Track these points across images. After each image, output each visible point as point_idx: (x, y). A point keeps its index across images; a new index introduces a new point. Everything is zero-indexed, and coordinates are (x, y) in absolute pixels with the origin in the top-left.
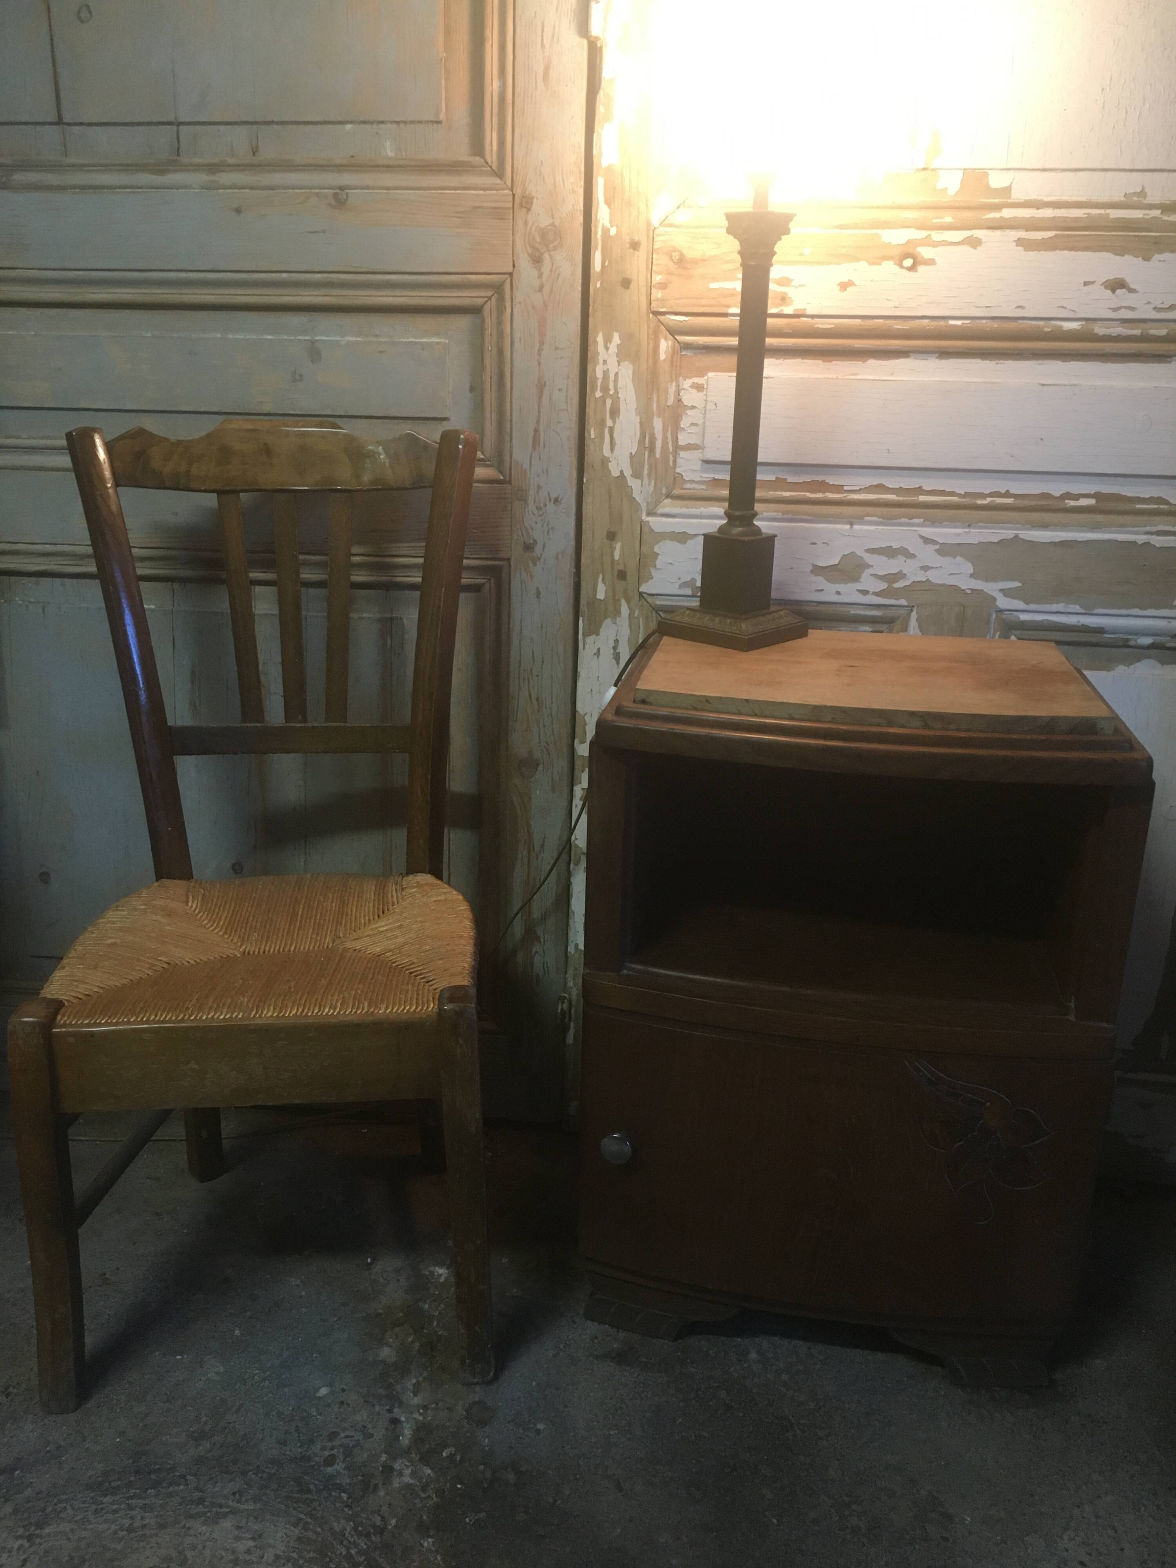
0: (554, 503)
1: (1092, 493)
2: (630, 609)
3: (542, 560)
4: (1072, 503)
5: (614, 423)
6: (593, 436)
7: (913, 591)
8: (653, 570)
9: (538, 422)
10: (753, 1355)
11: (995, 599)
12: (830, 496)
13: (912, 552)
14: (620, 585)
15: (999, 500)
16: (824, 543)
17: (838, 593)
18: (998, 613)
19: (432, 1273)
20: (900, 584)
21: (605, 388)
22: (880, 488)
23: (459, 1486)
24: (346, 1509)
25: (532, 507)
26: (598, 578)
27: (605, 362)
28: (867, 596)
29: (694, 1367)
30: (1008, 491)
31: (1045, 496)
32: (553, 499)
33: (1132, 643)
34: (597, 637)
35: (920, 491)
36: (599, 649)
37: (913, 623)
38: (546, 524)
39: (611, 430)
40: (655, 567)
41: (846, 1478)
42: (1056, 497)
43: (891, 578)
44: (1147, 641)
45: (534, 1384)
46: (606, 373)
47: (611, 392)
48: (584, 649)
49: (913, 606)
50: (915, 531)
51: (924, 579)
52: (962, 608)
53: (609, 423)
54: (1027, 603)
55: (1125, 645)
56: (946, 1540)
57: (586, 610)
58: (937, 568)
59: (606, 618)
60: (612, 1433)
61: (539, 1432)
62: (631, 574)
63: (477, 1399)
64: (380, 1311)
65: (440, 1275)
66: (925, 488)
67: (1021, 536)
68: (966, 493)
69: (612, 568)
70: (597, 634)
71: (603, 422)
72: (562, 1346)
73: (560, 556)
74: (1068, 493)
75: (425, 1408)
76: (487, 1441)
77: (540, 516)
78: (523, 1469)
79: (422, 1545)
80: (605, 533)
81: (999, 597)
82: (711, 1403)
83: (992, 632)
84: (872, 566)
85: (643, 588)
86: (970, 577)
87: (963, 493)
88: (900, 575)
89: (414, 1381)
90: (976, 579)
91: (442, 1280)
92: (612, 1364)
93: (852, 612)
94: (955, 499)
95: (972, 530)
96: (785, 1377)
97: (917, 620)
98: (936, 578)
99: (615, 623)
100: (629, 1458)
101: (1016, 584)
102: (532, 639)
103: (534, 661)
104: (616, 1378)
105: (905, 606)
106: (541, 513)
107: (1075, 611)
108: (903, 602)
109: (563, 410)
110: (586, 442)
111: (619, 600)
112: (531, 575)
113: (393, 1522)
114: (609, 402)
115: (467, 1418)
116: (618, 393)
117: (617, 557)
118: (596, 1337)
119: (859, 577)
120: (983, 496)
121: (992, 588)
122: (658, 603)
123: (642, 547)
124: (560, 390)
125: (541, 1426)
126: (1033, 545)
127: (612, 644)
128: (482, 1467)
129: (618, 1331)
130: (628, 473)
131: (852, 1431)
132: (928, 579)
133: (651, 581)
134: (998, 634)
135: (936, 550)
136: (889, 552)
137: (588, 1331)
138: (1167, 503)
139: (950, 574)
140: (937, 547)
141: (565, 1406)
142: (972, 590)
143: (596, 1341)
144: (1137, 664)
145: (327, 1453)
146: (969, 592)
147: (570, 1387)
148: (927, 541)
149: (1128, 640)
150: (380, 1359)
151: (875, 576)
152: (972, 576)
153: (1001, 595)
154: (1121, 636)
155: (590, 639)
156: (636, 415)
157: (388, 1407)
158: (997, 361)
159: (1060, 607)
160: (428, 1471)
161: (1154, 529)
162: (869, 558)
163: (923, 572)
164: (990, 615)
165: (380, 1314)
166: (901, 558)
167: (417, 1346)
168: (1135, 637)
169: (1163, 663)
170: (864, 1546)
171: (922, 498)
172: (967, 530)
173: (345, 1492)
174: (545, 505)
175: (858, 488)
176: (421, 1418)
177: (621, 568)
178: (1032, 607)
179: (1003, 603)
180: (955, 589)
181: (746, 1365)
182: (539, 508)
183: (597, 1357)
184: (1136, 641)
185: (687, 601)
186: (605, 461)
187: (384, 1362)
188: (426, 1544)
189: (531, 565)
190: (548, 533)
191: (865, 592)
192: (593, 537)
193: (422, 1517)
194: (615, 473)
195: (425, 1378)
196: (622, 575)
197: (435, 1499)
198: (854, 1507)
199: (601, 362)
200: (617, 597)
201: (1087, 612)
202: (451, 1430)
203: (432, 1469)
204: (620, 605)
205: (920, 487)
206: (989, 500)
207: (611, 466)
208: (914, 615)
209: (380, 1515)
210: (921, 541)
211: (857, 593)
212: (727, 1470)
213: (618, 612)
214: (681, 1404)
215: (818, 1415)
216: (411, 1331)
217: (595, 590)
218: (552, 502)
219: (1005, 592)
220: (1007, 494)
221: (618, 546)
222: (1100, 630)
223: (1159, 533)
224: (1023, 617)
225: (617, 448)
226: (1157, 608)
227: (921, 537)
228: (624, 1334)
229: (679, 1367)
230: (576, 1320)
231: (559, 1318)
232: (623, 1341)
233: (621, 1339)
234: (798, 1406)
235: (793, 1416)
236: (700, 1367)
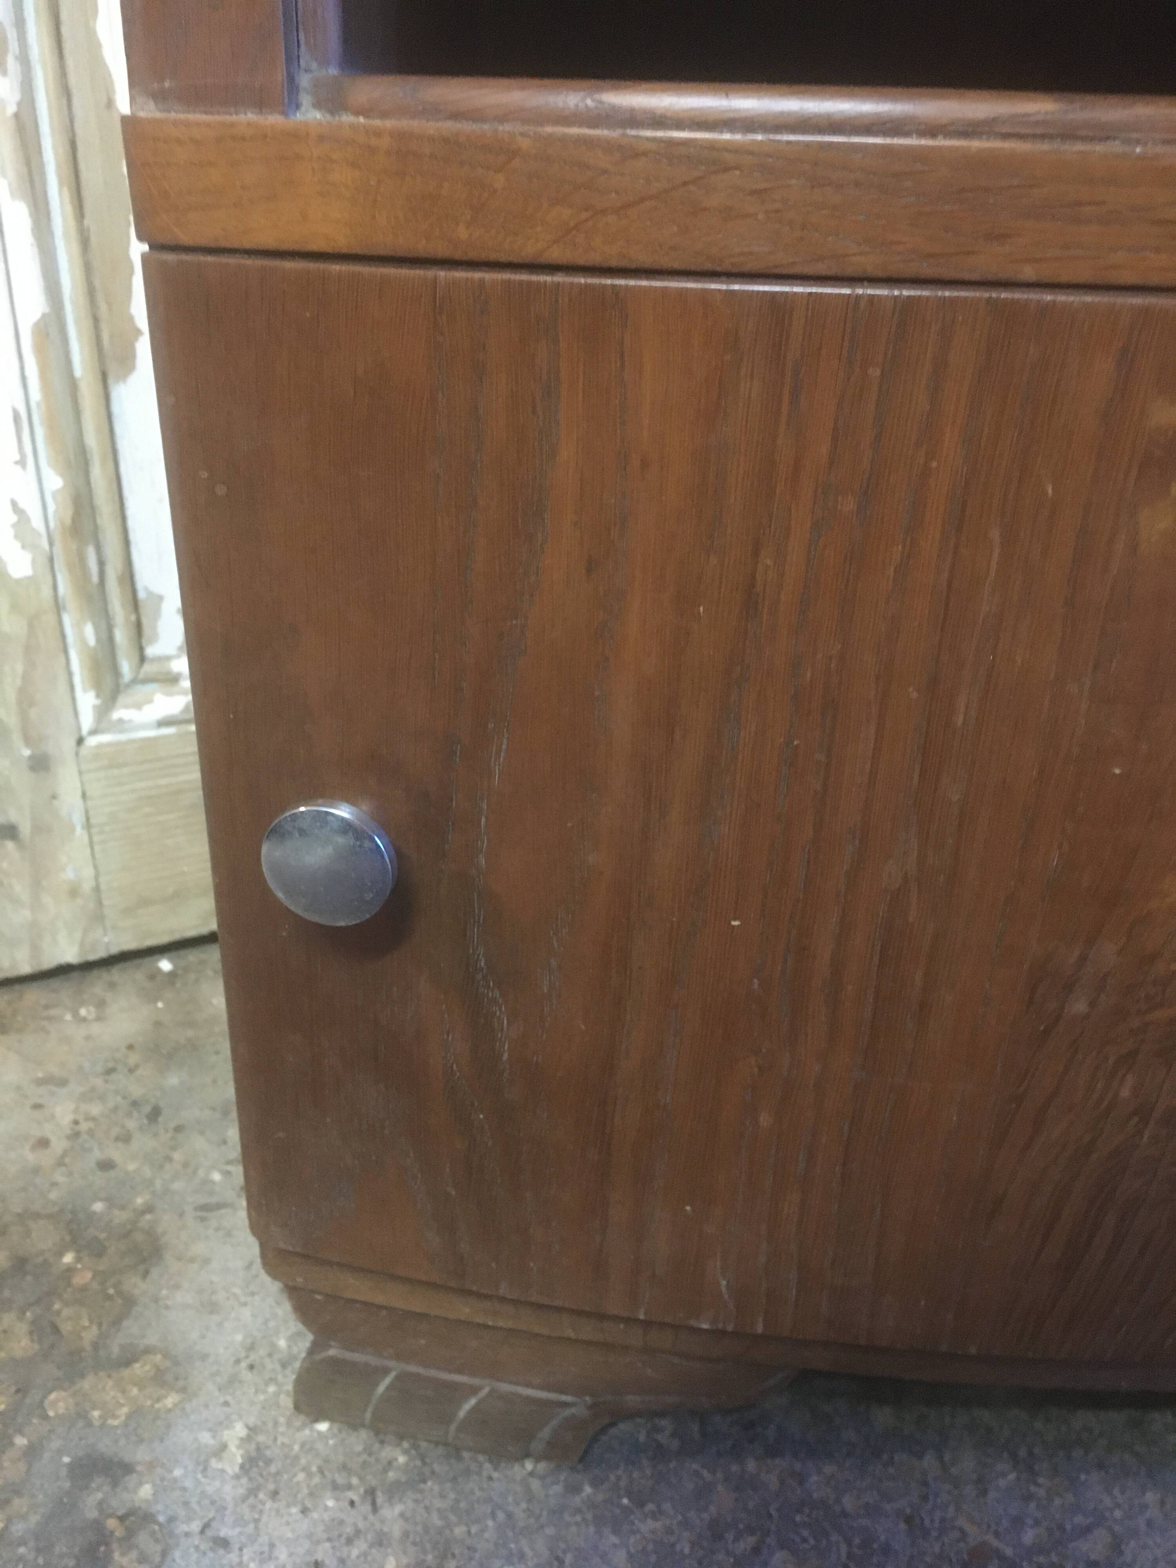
228: (398, 1508)
229: (614, 1539)
230: (224, 1532)
231: (164, 1554)
232: (406, 1534)
233: (396, 1530)
234: (984, 1492)
235: (997, 1534)
236: (667, 1506)
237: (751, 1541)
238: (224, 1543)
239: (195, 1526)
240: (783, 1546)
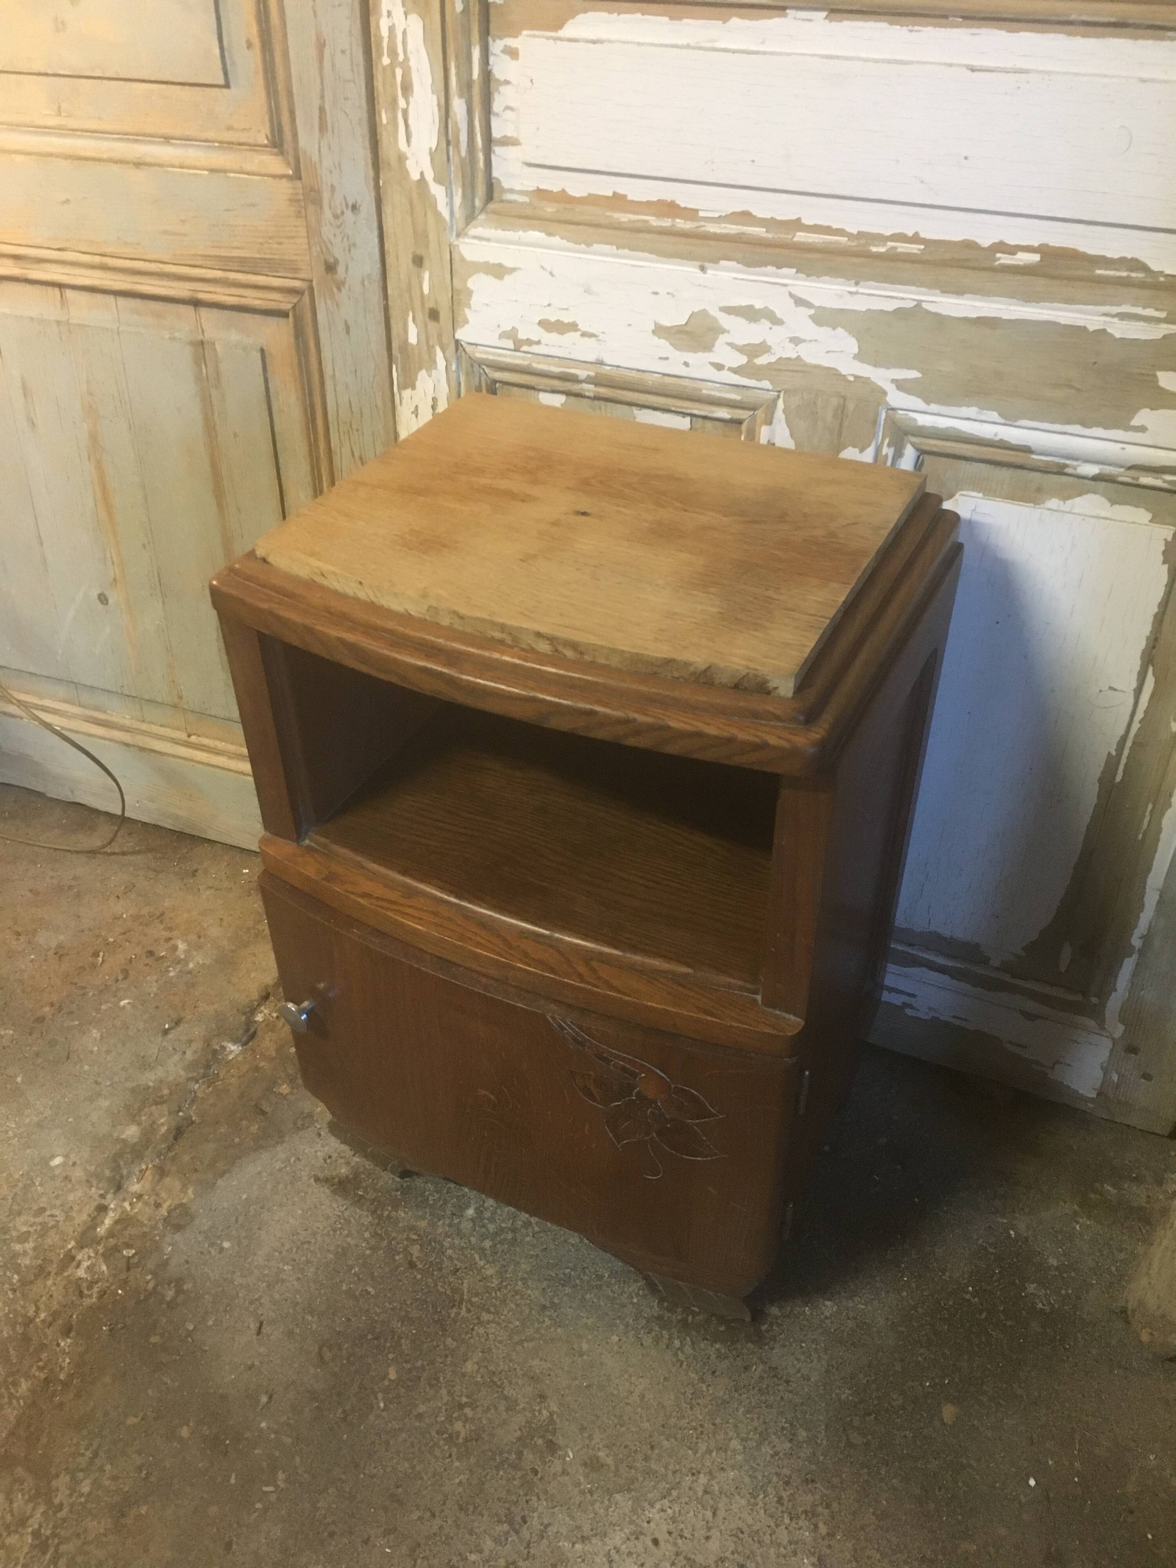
0: (352, 211)
1: (1036, 245)
2: (446, 360)
3: (347, 287)
4: (1004, 259)
5: (408, 103)
6: (385, 121)
7: (780, 370)
8: (467, 311)
9: (322, 97)
10: (470, 1212)
11: (885, 393)
12: (681, 224)
13: (779, 316)
14: (432, 326)
15: (903, 248)
16: (668, 293)
17: (686, 364)
18: (890, 412)
19: (223, 1048)
20: (762, 360)
21: (393, 53)
22: (745, 217)
23: (120, 1292)
24: (10, 1293)
25: (328, 214)
26: (408, 315)
27: (389, 14)
28: (722, 372)
29: (405, 1212)
30: (916, 234)
31: (969, 245)
32: (350, 205)
33: (1069, 470)
34: (414, 392)
35: (798, 225)
36: (417, 407)
37: (779, 414)
38: (345, 239)
39: (405, 112)
40: (469, 307)
41: (479, 1376)
42: (984, 249)
43: (753, 350)
44: (1092, 470)
45: (244, 1197)
46: (392, 29)
47: (401, 58)
48: (401, 404)
49: (780, 392)
50: (785, 285)
51: (794, 356)
52: (842, 401)
53: (402, 103)
54: (928, 402)
55: (1060, 470)
56: (536, 1472)
57: (399, 356)
58: (810, 341)
59: (421, 369)
60: (286, 1268)
61: (222, 1250)
62: (444, 315)
63: (184, 1201)
64: (151, 1084)
65: (231, 1052)
66: (806, 221)
67: (924, 305)
68: (859, 232)
69: (423, 304)
70: (413, 387)
71: (394, 102)
72: (292, 1160)
73: (366, 283)
74: (1001, 243)
75: (140, 1197)
76: (170, 1249)
77: (339, 227)
78: (185, 1287)
79: (58, 1345)
80: (411, 256)
81: (890, 388)
82: (397, 1258)
83: (880, 438)
84: (728, 332)
85: (461, 334)
86: (854, 358)
87: (855, 232)
88: (763, 348)
89: (144, 1167)
90: (862, 361)
91: (231, 1057)
92: (327, 1191)
93: (704, 391)
94: (844, 240)
95: (861, 290)
96: (487, 1244)
97: (784, 411)
98: (812, 355)
99: (430, 376)
100: (286, 1300)
101: (914, 374)
102: (347, 386)
103: (352, 412)
104: (323, 1207)
105: (768, 390)
106: (338, 223)
107: (991, 420)
108: (766, 384)
109: (350, 81)
110: (378, 131)
111: (433, 347)
112: (337, 305)
113: (43, 1316)
114: (399, 72)
115: (165, 1220)
116: (408, 60)
117: (426, 290)
118: (330, 1157)
119: (713, 346)
120: (881, 239)
121: (882, 377)
122: (478, 355)
123: (454, 280)
124: (343, 52)
125: (226, 1245)
126: (940, 321)
127: (430, 403)
128: (149, 1277)
129: (354, 1155)
130: (429, 176)
131: (517, 1323)
132: (799, 356)
133: (466, 326)
134: (887, 441)
135: (810, 317)
136: (750, 314)
137: (327, 1148)
138: (1144, 268)
139: (827, 352)
140: (812, 312)
141: (259, 1229)
142: (856, 377)
143: (328, 1161)
144: (1078, 500)
145: (25, 1229)
146: (851, 379)
147: (275, 1208)
148: (800, 302)
149: (1066, 466)
150: (124, 1137)
151: (731, 345)
152: (856, 357)
153: (893, 386)
154: (1057, 460)
155: (407, 393)
156: (433, 93)
157: (102, 1192)
158: (910, 27)
159: (972, 412)
160: (104, 1268)
161: (1115, 310)
162: (725, 321)
163: (792, 346)
164: (877, 414)
165: (149, 1087)
166: (765, 324)
167: (164, 1129)
168: (1075, 463)
169: (1113, 502)
170: (450, 1456)
171: (801, 237)
172: (853, 289)
173: (18, 1274)
174: (343, 213)
175: (716, 215)
176: (128, 1208)
177: (430, 304)
178: (934, 408)
179: (896, 398)
180: (833, 373)
181: (456, 1221)
182: (336, 217)
183: (317, 1180)
184: (1075, 468)
185: (511, 357)
186: (402, 159)
187: (124, 1141)
188: (62, 1344)
189: (335, 290)
190: (349, 251)
191: (719, 367)
192: (397, 260)
193: (71, 1316)
194: (415, 176)
195: (154, 1166)
196: (434, 315)
197: (94, 1300)
198: (467, 1411)
199: (385, 13)
200: (431, 343)
201: (1008, 422)
202: (145, 1229)
203: (108, 1268)
204: (435, 355)
205: (799, 220)
206: (890, 244)
207: (410, 165)
208: (780, 404)
209: (36, 1305)
210: (792, 301)
211: (710, 366)
212: (370, 1337)
213: (433, 364)
214: (368, 1252)
215: (494, 1295)
216: (166, 1113)
217: (406, 331)
218: (350, 209)
219: (901, 385)
220: (916, 239)
221: (426, 275)
222: (1027, 450)
223: (1123, 316)
224: (923, 420)
225: (414, 140)
226: (1106, 427)
227: (791, 295)
228: (358, 1160)
229: (390, 1208)
230: (322, 1133)
231: (308, 1127)
232: (353, 1167)
233: (353, 1164)
234: (480, 1281)
235: (468, 1291)
236: (410, 1213)
237: (415, 1237)
238: (320, 1135)
239: (319, 1126)
240: (421, 1245)
